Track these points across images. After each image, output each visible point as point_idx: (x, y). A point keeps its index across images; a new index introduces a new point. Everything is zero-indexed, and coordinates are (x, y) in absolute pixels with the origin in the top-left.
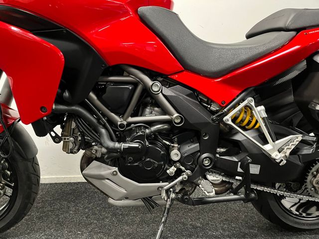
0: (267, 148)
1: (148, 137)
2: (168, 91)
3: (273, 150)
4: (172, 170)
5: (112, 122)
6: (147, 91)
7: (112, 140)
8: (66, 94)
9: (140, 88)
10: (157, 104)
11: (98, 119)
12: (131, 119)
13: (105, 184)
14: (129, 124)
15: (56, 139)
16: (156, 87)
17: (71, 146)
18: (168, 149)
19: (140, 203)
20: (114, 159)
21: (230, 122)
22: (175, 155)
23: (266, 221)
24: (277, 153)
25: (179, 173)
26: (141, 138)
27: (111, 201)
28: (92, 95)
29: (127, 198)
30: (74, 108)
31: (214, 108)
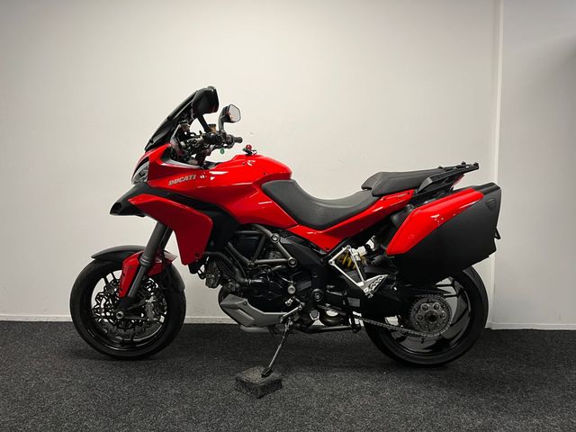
0: (360, 284)
1: (270, 275)
2: (285, 241)
3: (364, 286)
4: (289, 301)
5: (244, 264)
6: (269, 240)
7: (243, 277)
8: (212, 243)
9: (263, 238)
10: (276, 248)
11: (234, 261)
12: (257, 261)
13: (238, 314)
14: (256, 265)
15: (202, 276)
16: (276, 237)
17: (212, 281)
18: (287, 285)
19: (266, 330)
20: (245, 291)
21: (333, 264)
22: (291, 289)
23: (388, 358)
24: (367, 288)
25: (295, 304)
26: (264, 275)
27: (243, 327)
28: (230, 244)
29: (255, 325)
30: (216, 253)
31: (322, 253)
